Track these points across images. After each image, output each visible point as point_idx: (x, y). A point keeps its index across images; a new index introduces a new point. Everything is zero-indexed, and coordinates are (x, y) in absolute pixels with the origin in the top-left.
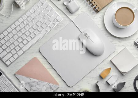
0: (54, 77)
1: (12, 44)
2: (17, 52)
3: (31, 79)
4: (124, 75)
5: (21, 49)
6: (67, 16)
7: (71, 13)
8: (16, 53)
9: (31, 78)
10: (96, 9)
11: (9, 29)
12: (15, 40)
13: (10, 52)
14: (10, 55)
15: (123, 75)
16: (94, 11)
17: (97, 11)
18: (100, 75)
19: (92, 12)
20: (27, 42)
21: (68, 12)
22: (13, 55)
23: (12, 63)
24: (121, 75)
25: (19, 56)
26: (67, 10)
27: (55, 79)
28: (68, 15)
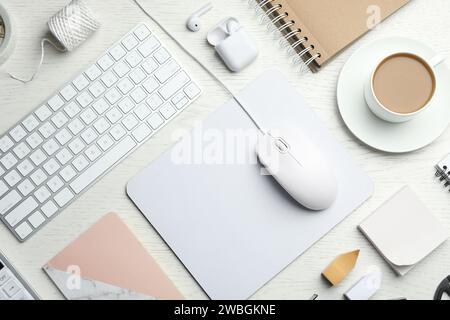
0: (171, 278)
1: (37, 167)
2: (54, 194)
3: (98, 283)
4: (402, 274)
5: (67, 184)
6: (216, 80)
7: (231, 71)
8: (51, 198)
9: (96, 282)
10: (310, 60)
11: (30, 121)
12: (49, 157)
13: (31, 194)
14: (30, 204)
15: (397, 275)
16: (304, 66)
17: (315, 66)
18: (322, 275)
19: (298, 69)
20: (86, 163)
21: (222, 67)
22: (41, 204)
23: (35, 230)
24: (392, 275)
25: (61, 209)
26: (217, 63)
27: (176, 284)
28: (220, 79)
